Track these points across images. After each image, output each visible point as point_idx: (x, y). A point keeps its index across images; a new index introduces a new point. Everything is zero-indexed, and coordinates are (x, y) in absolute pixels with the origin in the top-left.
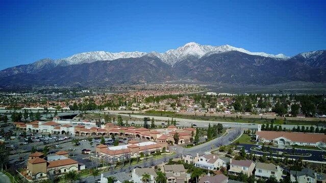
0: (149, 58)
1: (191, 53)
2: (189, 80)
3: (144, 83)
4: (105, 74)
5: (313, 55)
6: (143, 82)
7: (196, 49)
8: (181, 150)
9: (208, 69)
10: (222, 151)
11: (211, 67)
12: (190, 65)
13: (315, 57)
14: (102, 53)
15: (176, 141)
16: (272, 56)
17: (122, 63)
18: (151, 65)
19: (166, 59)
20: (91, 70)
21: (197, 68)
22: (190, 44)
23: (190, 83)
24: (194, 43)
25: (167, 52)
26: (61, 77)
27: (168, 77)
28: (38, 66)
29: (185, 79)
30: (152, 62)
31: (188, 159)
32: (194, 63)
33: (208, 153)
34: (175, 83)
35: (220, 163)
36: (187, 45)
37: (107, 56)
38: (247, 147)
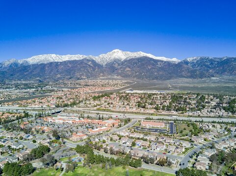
0: (88, 60)
1: (116, 57)
2: (115, 77)
3: (85, 79)
4: (57, 71)
5: (194, 60)
6: (84, 77)
7: (119, 54)
8: (116, 129)
9: (128, 69)
10: (129, 129)
11: (130, 68)
12: (116, 66)
13: (195, 61)
14: (54, 56)
15: (113, 126)
16: (169, 60)
17: (69, 64)
18: (89, 65)
19: (99, 61)
20: (47, 68)
21: (121, 68)
22: (116, 50)
23: (116, 79)
24: (118, 50)
25: (100, 56)
26: (25, 74)
27: (102, 74)
28: (6, 65)
29: (113, 76)
30: (90, 63)
31: (118, 133)
32: (119, 65)
33: (124, 130)
34: (106, 79)
35: (127, 134)
36: (114, 51)
37: (57, 58)
38: (137, 128)
